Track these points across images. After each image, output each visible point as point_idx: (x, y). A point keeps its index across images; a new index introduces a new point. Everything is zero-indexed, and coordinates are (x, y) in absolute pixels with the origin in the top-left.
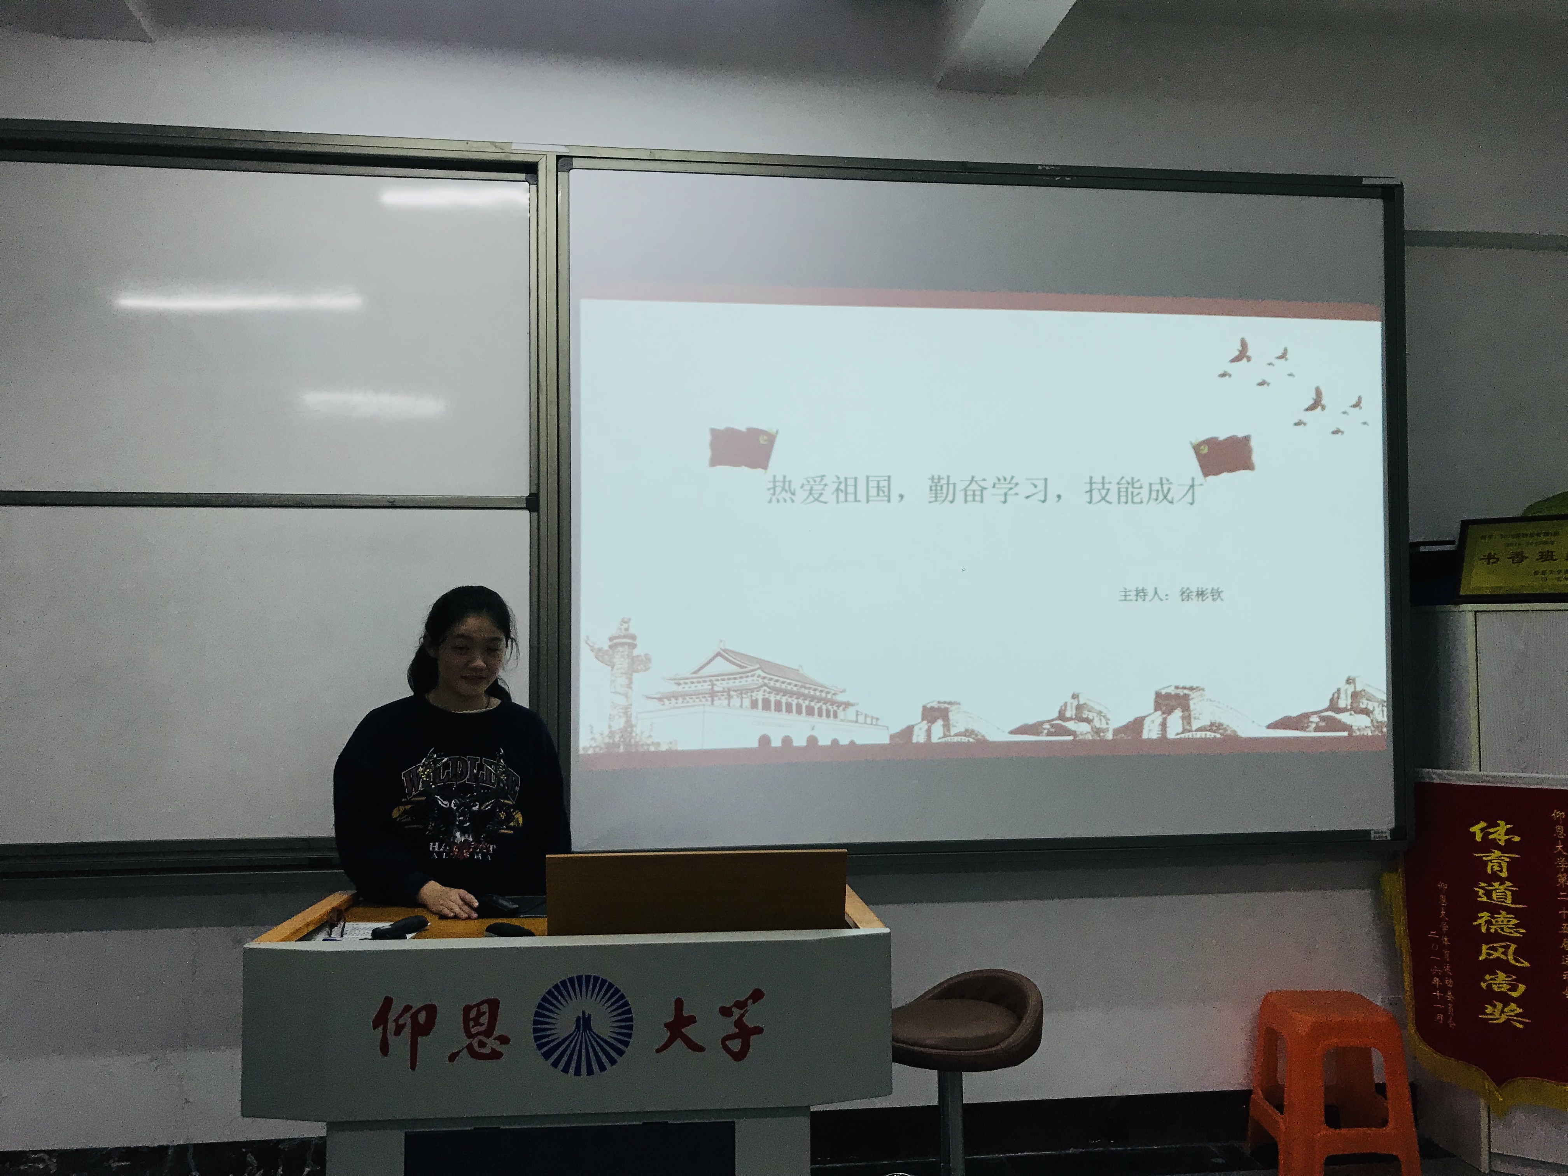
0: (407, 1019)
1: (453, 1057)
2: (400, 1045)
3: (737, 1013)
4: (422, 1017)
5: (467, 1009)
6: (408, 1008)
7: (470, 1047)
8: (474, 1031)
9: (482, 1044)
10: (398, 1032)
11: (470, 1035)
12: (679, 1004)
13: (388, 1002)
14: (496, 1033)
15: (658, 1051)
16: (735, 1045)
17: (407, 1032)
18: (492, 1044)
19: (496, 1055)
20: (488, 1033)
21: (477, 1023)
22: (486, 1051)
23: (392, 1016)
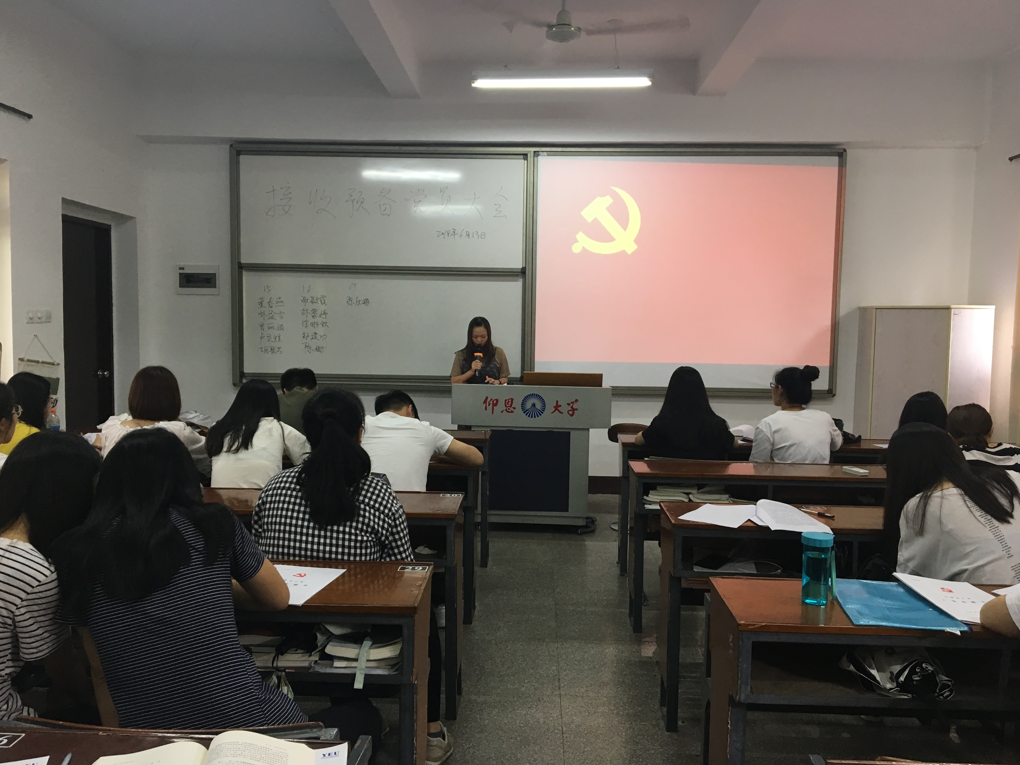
0: (491, 402)
1: (502, 412)
2: (490, 408)
3: (571, 405)
4: (495, 402)
5: (506, 400)
6: (492, 399)
7: (506, 409)
8: (507, 406)
9: (509, 409)
10: (489, 404)
11: (506, 406)
12: (557, 402)
13: (487, 398)
14: (513, 406)
15: (552, 413)
16: (571, 413)
17: (491, 405)
18: (511, 409)
19: (512, 412)
20: (511, 406)
21: (508, 404)
22: (510, 411)
23: (488, 401)
